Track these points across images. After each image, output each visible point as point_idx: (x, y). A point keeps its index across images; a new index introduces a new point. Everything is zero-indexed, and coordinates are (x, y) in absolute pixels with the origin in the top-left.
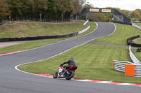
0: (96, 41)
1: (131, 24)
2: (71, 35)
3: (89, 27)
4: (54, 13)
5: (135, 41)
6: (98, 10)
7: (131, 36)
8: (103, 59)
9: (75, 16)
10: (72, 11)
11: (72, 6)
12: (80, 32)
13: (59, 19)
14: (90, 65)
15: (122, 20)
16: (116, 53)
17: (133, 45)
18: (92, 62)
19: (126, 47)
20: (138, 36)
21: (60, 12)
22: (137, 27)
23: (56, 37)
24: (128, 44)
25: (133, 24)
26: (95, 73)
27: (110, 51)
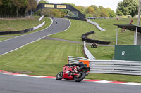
0: (51, 36)
1: (86, 20)
2: (26, 31)
3: (44, 23)
4: (9, 9)
5: (90, 37)
6: (53, 6)
7: (86, 32)
8: (58, 55)
9: (30, 11)
10: (26, 7)
11: (27, 2)
12: (35, 28)
13: (14, 15)
14: (45, 61)
15: (77, 16)
16: (71, 49)
17: (88, 41)
18: (47, 58)
19: (81, 43)
20: (93, 32)
21: (14, 8)
22: (92, 22)
23: (11, 33)
24: (83, 40)
25: (88, 20)
26: (49, 69)
27: (64, 47)
